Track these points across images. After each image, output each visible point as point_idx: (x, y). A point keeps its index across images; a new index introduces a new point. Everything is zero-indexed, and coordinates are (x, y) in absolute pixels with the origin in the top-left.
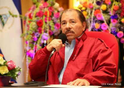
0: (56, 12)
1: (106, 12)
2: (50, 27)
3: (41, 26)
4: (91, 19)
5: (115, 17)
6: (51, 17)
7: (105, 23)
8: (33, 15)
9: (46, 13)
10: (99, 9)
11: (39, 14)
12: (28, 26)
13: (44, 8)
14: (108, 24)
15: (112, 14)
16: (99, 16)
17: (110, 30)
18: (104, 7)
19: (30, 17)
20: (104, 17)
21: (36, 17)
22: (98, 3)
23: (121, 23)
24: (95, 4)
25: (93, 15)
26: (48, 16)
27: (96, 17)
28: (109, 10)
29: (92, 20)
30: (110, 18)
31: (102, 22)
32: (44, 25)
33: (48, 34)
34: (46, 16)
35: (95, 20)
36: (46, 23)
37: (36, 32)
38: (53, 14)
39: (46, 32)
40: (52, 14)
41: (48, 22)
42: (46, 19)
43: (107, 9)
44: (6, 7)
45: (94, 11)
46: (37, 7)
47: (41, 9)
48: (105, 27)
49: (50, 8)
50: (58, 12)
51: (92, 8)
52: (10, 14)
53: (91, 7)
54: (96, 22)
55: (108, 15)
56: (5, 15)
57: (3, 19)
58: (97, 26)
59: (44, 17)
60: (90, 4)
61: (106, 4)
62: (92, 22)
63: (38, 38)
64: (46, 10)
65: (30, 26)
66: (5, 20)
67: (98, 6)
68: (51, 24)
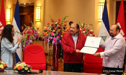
0: (35, 31)
1: (55, 33)
5: (58, 35)
6: (33, 33)
8: (26, 33)
10: (52, 31)
11: (28, 32)
14: (56, 38)
15: (57, 33)
17: (56, 40)
18: (54, 31)
19: (25, 33)
20: (54, 35)
21: (27, 33)
22: (52, 29)
23: (60, 37)
24: (50, 29)
26: (32, 33)
27: (51, 34)
29: (49, 36)
31: (53, 36)
33: (32, 40)
34: (31, 33)
36: (31, 36)
37: (27, 40)
38: (34, 32)
39: (31, 39)
41: (32, 35)
42: (31, 35)
46: (27, 29)
47: (29, 30)
48: (54, 39)
49: (33, 30)
50: (36, 31)
51: (49, 31)
52: (17, 32)
54: (51, 36)
58: (51, 38)
59: (30, 34)
60: (48, 29)
63: (28, 42)
64: (31, 30)
68: (33, 36)
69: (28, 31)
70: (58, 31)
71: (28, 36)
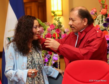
0: (63, 33)
9: (55, 35)
13: (52, 30)
16: (107, 37)
22: (105, 25)
33: (57, 55)
37: (47, 54)
46: (45, 30)
47: (49, 31)
60: (97, 26)
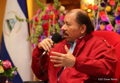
0: (62, 15)
1: (110, 13)
2: (56, 30)
3: (47, 29)
4: (96, 20)
5: (119, 18)
7: (110, 24)
8: (39, 19)
9: (52, 16)
10: (104, 10)
11: (45, 18)
12: (34, 29)
13: (50, 11)
14: (113, 25)
15: (116, 15)
16: (104, 17)
17: (115, 31)
18: (108, 8)
19: (36, 20)
20: (109, 18)
21: (42, 20)
22: (103, 5)
24: (99, 5)
25: (98, 17)
26: (54, 19)
27: (101, 18)
28: (114, 12)
29: (97, 22)
30: (115, 19)
31: (107, 23)
32: (50, 28)
34: (52, 19)
35: (100, 22)
36: (52, 26)
37: (42, 35)
39: (52, 35)
40: (58, 18)
41: (54, 25)
42: (52, 23)
43: (112, 10)
44: (13, 12)
45: (98, 13)
46: (43, 11)
47: (47, 12)
48: (110, 28)
50: (64, 15)
52: (17, 18)
53: (96, 8)
54: (101, 23)
55: (113, 16)
56: (12, 19)
57: (11, 24)
58: (102, 27)
59: (50, 21)
60: (95, 6)
61: (111, 6)
62: (97, 24)
64: (52, 13)
65: (37, 30)
66: (12, 25)
67: (102, 8)
68: (57, 27)
69: (43, 14)
70: (117, 8)
71: (45, 27)
